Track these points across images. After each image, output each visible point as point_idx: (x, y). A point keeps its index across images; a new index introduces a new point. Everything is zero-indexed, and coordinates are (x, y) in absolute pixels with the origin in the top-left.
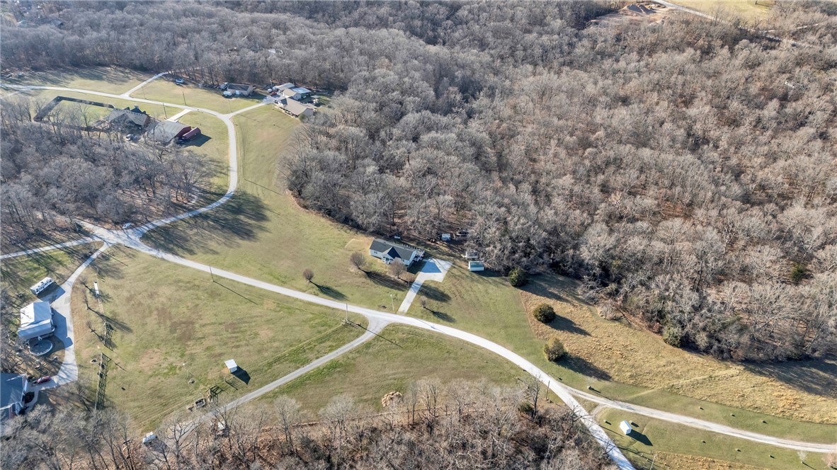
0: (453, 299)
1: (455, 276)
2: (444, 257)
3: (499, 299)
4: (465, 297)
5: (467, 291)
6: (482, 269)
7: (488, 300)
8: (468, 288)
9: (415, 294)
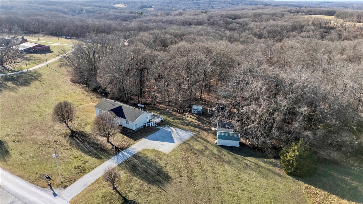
0: (175, 181)
1: (191, 149)
2: (186, 128)
3: (260, 192)
4: (197, 180)
5: (204, 171)
6: (236, 144)
7: (238, 192)
8: (206, 167)
9: (117, 165)
